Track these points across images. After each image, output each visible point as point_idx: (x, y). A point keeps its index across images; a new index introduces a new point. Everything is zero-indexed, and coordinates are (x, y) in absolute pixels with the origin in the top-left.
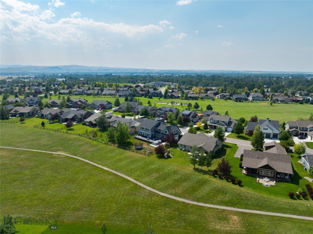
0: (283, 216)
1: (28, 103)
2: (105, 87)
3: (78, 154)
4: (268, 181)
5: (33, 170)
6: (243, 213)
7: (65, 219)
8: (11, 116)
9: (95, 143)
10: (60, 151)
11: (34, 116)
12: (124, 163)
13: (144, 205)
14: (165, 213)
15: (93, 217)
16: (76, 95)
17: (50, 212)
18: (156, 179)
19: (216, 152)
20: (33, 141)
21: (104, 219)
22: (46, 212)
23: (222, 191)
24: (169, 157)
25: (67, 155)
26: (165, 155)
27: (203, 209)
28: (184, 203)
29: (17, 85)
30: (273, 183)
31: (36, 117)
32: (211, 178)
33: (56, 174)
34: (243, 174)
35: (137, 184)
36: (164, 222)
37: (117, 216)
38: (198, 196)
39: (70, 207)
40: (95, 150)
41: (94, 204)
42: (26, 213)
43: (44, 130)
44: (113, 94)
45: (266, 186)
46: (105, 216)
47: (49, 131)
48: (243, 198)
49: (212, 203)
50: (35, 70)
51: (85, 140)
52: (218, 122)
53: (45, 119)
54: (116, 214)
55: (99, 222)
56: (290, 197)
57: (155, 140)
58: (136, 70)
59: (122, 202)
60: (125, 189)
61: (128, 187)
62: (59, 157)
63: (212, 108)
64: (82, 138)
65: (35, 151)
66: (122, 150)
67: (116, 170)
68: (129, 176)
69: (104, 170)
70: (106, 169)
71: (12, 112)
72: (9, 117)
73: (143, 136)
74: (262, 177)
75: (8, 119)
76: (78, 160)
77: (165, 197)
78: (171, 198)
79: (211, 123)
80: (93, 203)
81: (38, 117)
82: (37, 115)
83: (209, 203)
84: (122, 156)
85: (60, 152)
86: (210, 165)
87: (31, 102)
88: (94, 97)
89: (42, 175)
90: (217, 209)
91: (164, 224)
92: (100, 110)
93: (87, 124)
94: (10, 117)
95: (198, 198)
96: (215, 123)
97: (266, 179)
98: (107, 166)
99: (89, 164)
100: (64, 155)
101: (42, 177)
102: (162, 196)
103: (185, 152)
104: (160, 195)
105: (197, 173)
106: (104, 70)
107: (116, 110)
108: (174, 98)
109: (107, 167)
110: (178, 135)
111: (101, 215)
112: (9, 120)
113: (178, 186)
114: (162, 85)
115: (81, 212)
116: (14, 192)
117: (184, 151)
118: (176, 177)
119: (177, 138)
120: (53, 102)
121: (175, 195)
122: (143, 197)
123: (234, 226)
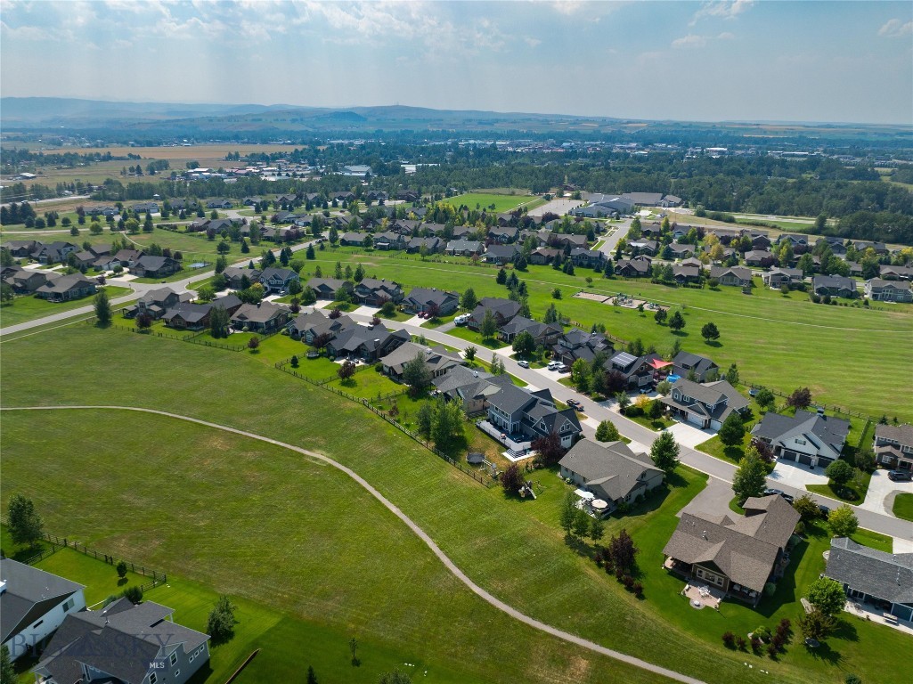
0: (676, 679)
1: (269, 284)
2: (457, 225)
3: (351, 460)
4: (707, 596)
5: (266, 493)
6: (604, 657)
7: (305, 612)
8: (232, 328)
9: (391, 432)
10: (319, 447)
11: (279, 330)
12: (433, 499)
13: (435, 608)
14: (464, 630)
15: (347, 615)
16: (382, 248)
17: (284, 593)
18: (479, 551)
19: (638, 498)
20: (271, 413)
21: (361, 623)
22: (278, 592)
23: (593, 601)
24: (529, 497)
25: (330, 461)
26: (520, 491)
27: (534, 635)
28: (506, 615)
29: (248, 200)
30: (714, 602)
31: (283, 334)
32: (590, 566)
33: (304, 511)
34: (665, 567)
35: (438, 558)
36: (455, 646)
37: (384, 620)
38: (540, 605)
39: (315, 589)
40: (386, 454)
41: (355, 590)
42: (250, 587)
43: (295, 380)
44: (472, 253)
45: (694, 607)
46: (366, 617)
47: (305, 383)
48: (627, 625)
49: (559, 626)
50: (294, 121)
51: (373, 420)
52: (692, 401)
53: (299, 340)
54: (383, 616)
55: (353, 626)
56: (723, 642)
57: (518, 442)
58: (577, 121)
59: (401, 595)
60: (415, 566)
61: (420, 563)
62: (314, 465)
63: (718, 333)
64: (369, 413)
65: (274, 442)
66: (439, 461)
67: (412, 518)
68: (432, 538)
69: (391, 512)
70: (394, 510)
71: (234, 317)
72: (228, 331)
73: (495, 425)
74: (699, 582)
75: (225, 335)
76: (349, 477)
77: (479, 597)
78: (487, 601)
79: (675, 400)
80: (353, 587)
81: (287, 335)
82: (284, 330)
83: (551, 625)
84: (434, 480)
85: (319, 451)
86: (601, 535)
87: (275, 282)
88: (423, 260)
89: (281, 510)
90: (561, 639)
91: (453, 650)
92: (426, 318)
93: (386, 370)
94: (231, 331)
95: (537, 609)
96: (683, 403)
97: (704, 591)
98: (398, 504)
99: (367, 491)
100: (325, 462)
101: (280, 513)
102: (474, 594)
103: (570, 487)
104: (471, 590)
105: (567, 550)
106: (480, 123)
107: (462, 322)
108: (634, 277)
109: (397, 507)
110: (571, 436)
111: (359, 615)
112: (229, 338)
113: (515, 575)
114: (622, 211)
115: (330, 603)
116: (232, 540)
117: (569, 483)
118: (519, 553)
119: (565, 443)
120: (323, 287)
121: (499, 596)
122: (440, 591)
123: (570, 679)
